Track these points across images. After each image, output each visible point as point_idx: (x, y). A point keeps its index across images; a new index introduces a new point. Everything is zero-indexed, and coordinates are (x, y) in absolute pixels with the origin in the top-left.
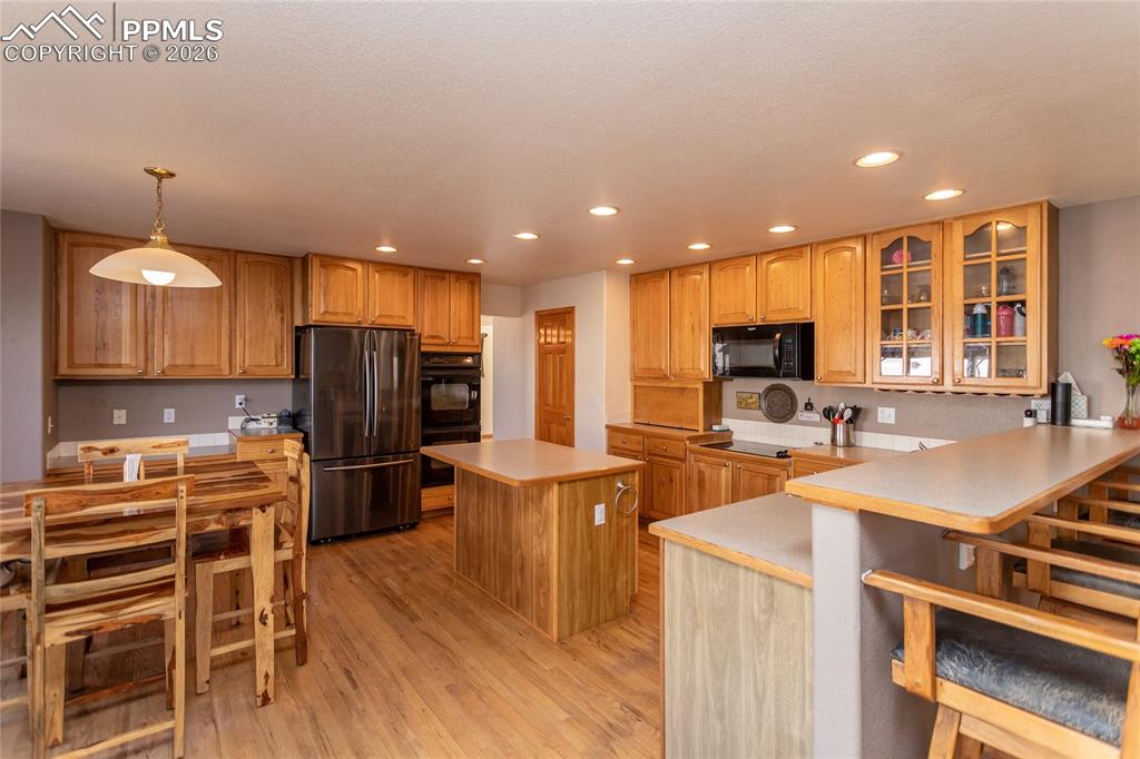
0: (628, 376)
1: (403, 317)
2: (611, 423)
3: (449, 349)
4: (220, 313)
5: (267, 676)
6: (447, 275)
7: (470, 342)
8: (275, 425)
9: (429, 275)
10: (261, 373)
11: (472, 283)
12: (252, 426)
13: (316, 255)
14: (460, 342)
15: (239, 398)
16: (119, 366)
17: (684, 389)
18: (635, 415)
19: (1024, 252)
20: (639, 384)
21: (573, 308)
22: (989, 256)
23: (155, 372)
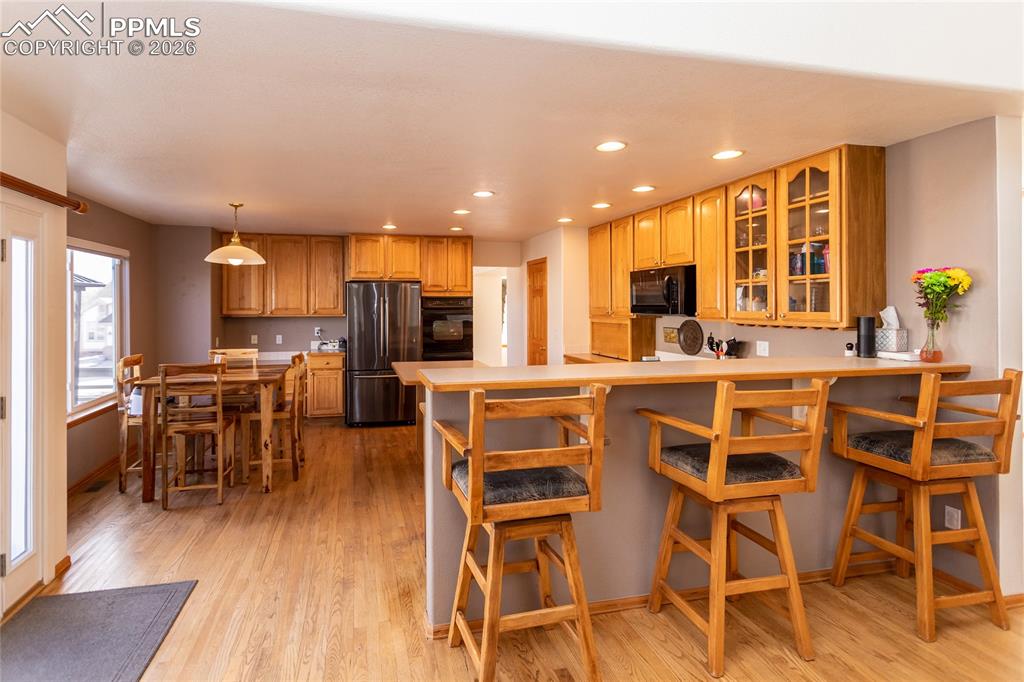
0: (588, 315)
1: (413, 273)
2: (569, 353)
3: (448, 295)
4: (301, 274)
5: (268, 477)
6: (445, 240)
7: (464, 289)
8: (337, 347)
9: (433, 240)
10: (325, 313)
11: (465, 244)
12: (324, 347)
13: (353, 234)
14: (456, 289)
15: (317, 329)
16: (250, 309)
17: (620, 325)
18: (593, 348)
19: (827, 195)
20: (595, 320)
21: (546, 258)
22: (804, 200)
23: (268, 313)
